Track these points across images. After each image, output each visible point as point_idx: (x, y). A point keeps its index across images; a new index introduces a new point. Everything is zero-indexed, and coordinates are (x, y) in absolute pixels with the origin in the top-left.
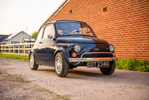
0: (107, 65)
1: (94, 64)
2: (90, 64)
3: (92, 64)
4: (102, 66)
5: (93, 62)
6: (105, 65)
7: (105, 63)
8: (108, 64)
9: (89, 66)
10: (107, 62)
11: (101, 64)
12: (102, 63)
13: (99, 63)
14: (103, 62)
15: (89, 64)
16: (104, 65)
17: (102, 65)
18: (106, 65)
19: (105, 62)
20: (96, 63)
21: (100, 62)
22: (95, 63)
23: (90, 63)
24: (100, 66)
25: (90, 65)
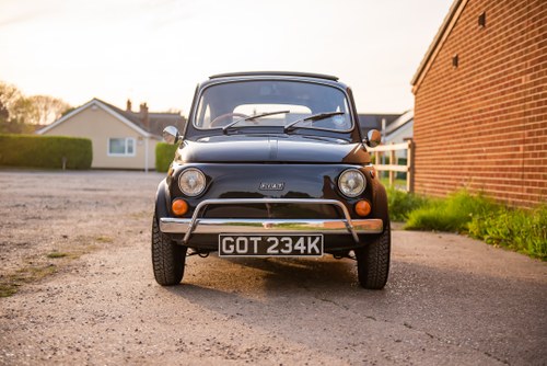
0: (313, 249)
1: (251, 244)
2: (234, 243)
3: (242, 243)
4: (290, 251)
5: (248, 237)
6: (302, 248)
7: (301, 240)
8: (319, 245)
9: (228, 248)
10: (313, 238)
11: (282, 245)
12: (287, 242)
13: (273, 242)
14: (295, 239)
15: (228, 243)
16: (296, 247)
17: (287, 248)
18: (306, 251)
19: (306, 238)
20: (260, 239)
21: (279, 238)
22: (256, 240)
23: (235, 238)
24: (280, 253)
25: (232, 247)
